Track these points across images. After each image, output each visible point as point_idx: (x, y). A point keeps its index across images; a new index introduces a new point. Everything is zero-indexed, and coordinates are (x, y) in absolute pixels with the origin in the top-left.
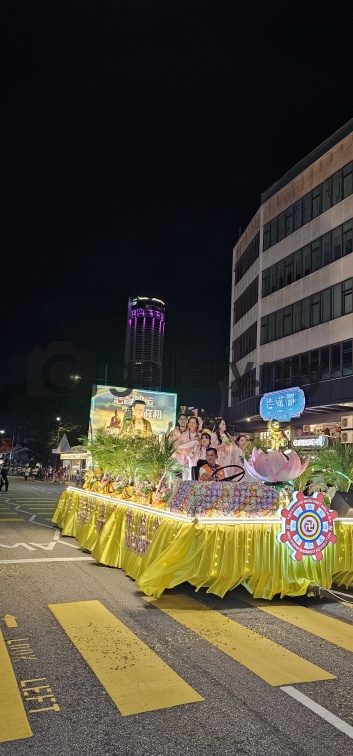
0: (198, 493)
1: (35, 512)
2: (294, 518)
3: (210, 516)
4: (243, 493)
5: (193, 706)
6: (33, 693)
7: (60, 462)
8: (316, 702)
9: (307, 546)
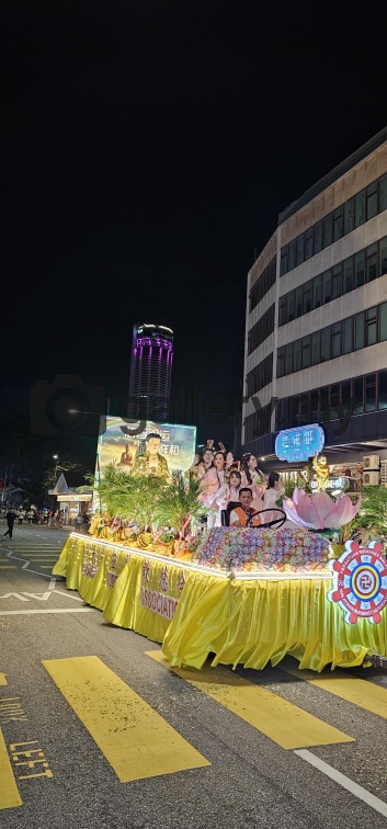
0: (234, 541)
1: (28, 558)
2: (347, 572)
3: (249, 570)
4: (287, 542)
5: (199, 772)
6: (23, 758)
7: (57, 504)
8: (333, 766)
9: (363, 605)
